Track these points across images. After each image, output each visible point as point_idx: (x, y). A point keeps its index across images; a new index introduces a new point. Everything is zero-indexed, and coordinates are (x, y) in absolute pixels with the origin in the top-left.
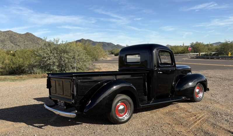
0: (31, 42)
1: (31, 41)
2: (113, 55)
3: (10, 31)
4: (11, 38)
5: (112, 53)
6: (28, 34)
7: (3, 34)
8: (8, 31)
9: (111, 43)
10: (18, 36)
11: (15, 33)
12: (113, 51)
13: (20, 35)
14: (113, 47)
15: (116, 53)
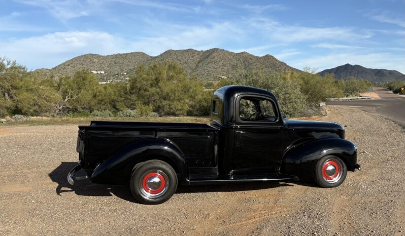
0: (270, 69)
1: (271, 67)
2: (391, 92)
3: (245, 52)
4: (246, 63)
5: (390, 89)
6: (268, 57)
7: (236, 56)
8: (243, 53)
9: (395, 71)
10: (254, 59)
11: (251, 55)
12: (392, 85)
13: (257, 58)
14: (400, 77)
15: (396, 88)
